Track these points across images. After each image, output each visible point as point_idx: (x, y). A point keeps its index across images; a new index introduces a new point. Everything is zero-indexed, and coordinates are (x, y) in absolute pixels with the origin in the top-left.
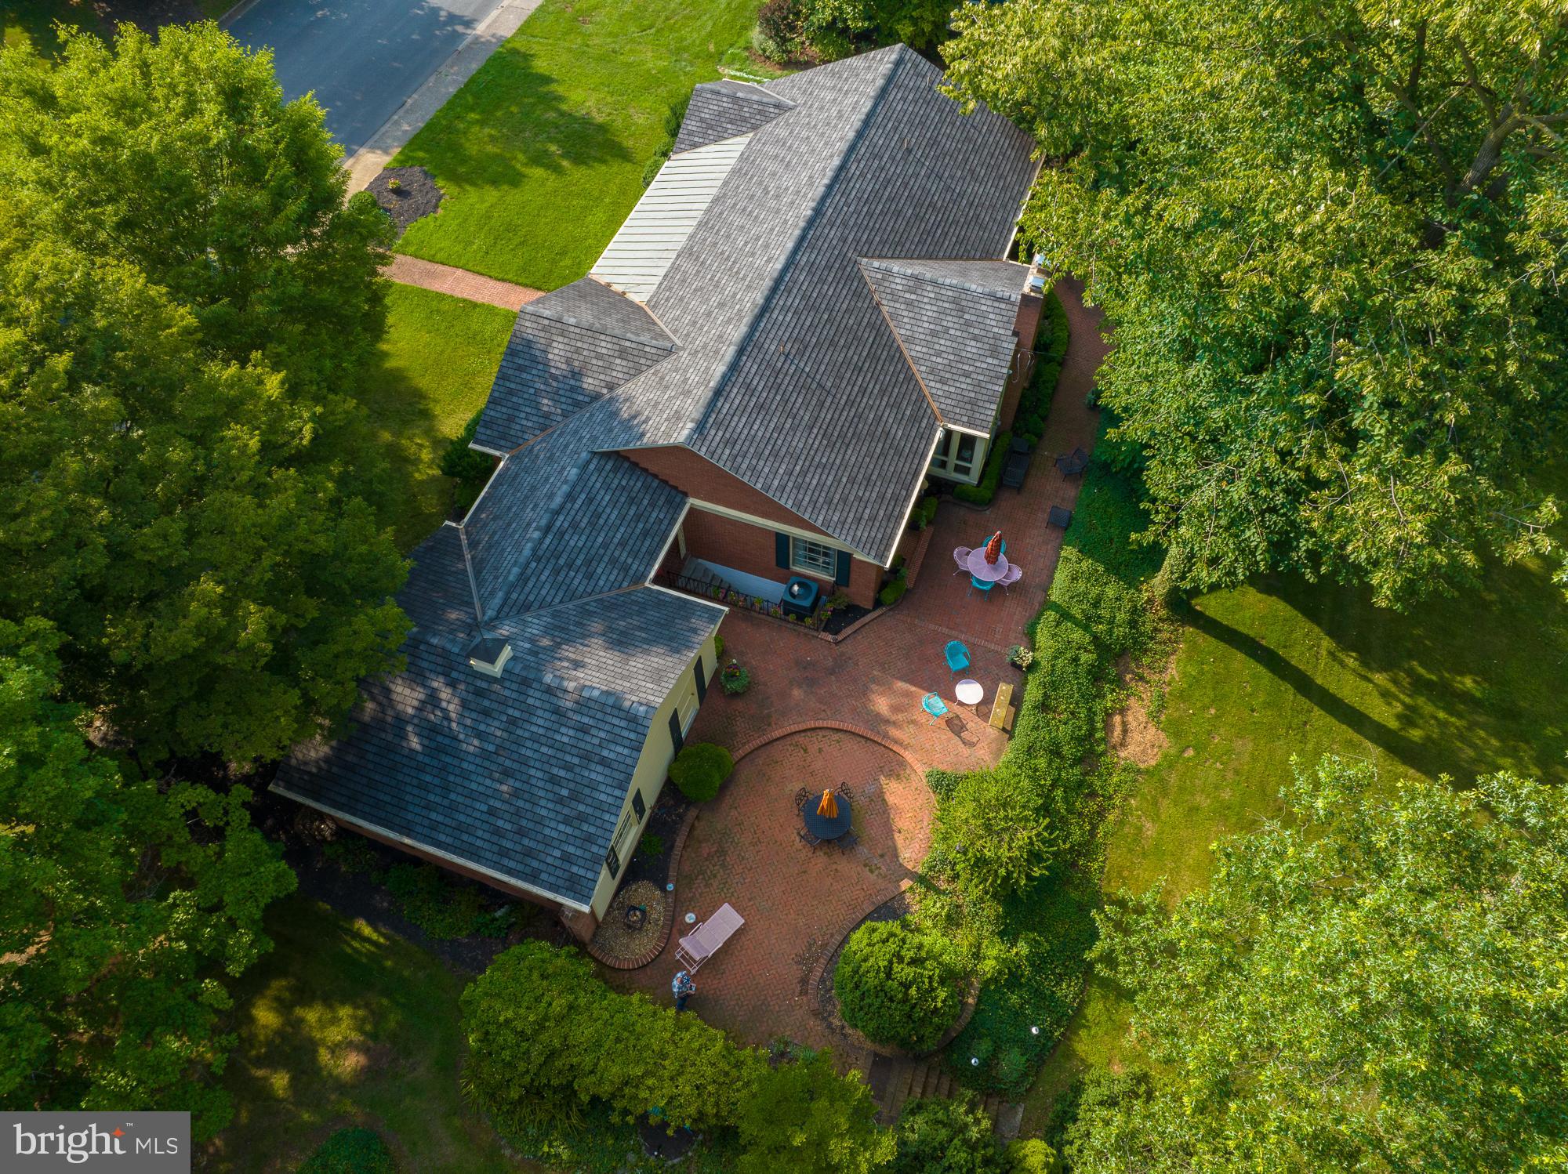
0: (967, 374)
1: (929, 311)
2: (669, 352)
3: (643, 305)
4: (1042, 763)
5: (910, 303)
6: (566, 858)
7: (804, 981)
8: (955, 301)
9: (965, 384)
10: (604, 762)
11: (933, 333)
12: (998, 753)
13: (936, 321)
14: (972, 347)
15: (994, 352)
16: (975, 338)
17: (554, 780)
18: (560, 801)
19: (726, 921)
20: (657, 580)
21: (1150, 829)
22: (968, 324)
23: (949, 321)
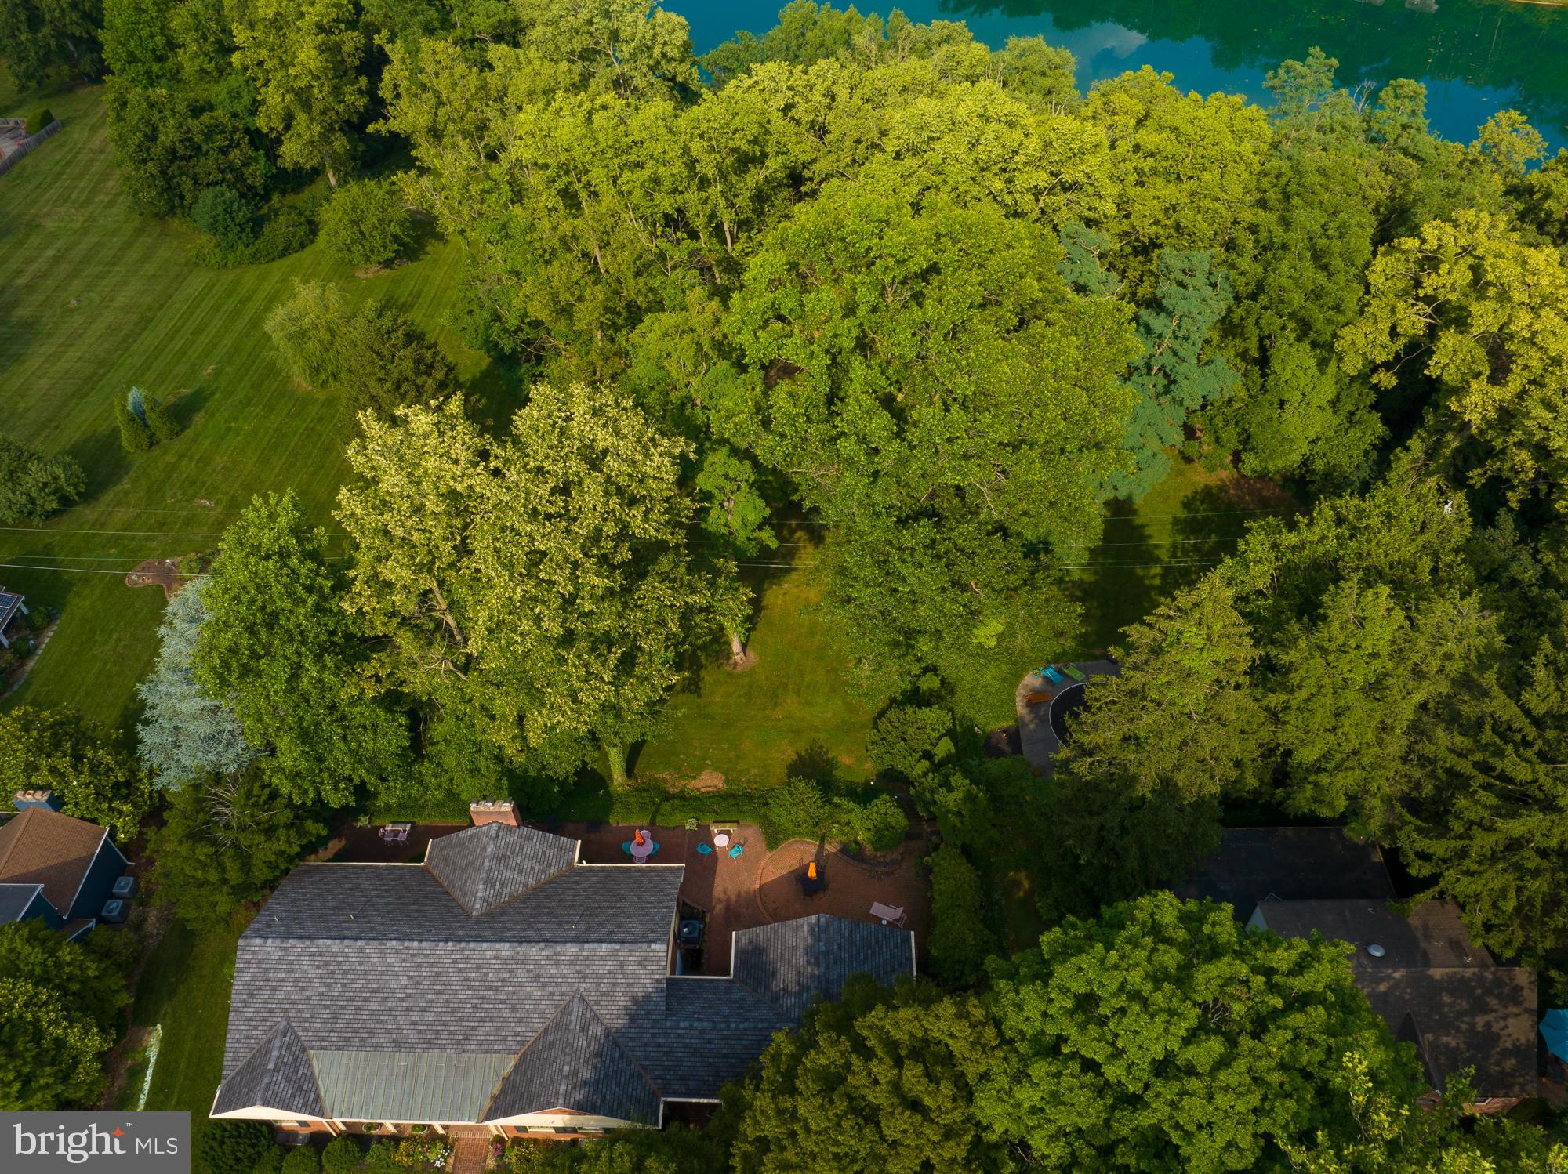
0: (544, 853)
1: (507, 874)
2: (582, 998)
3: (517, 1057)
4: (745, 808)
5: (502, 886)
6: (896, 946)
7: (888, 874)
8: (499, 860)
9: (550, 854)
10: (851, 935)
11: (521, 871)
12: (748, 826)
13: (513, 870)
14: (527, 850)
15: (530, 838)
16: (522, 849)
17: (866, 958)
18: (873, 953)
19: (878, 909)
20: (728, 973)
21: (754, 771)
22: (513, 853)
23: (512, 863)
